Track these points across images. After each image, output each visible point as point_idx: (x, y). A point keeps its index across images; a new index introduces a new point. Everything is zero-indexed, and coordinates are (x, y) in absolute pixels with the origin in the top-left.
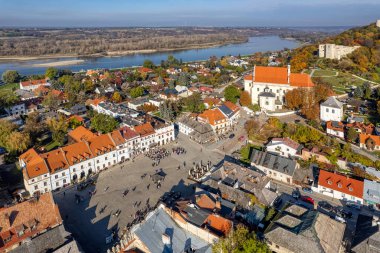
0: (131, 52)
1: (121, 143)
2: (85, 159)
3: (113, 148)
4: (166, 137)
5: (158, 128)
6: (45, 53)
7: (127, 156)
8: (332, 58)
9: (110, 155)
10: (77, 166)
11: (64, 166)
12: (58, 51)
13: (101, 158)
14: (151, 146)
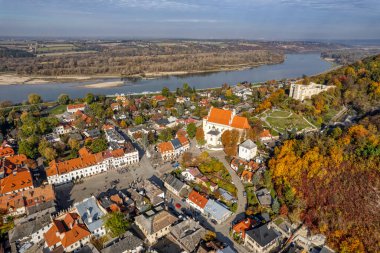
0: (165, 73)
1: (101, 161)
2: (78, 168)
3: (96, 163)
4: (132, 159)
5: (128, 152)
6: (97, 72)
7: (105, 169)
8: (297, 98)
9: (93, 167)
10: (74, 172)
11: (66, 171)
12: (107, 70)
13: (88, 169)
14: (122, 164)
